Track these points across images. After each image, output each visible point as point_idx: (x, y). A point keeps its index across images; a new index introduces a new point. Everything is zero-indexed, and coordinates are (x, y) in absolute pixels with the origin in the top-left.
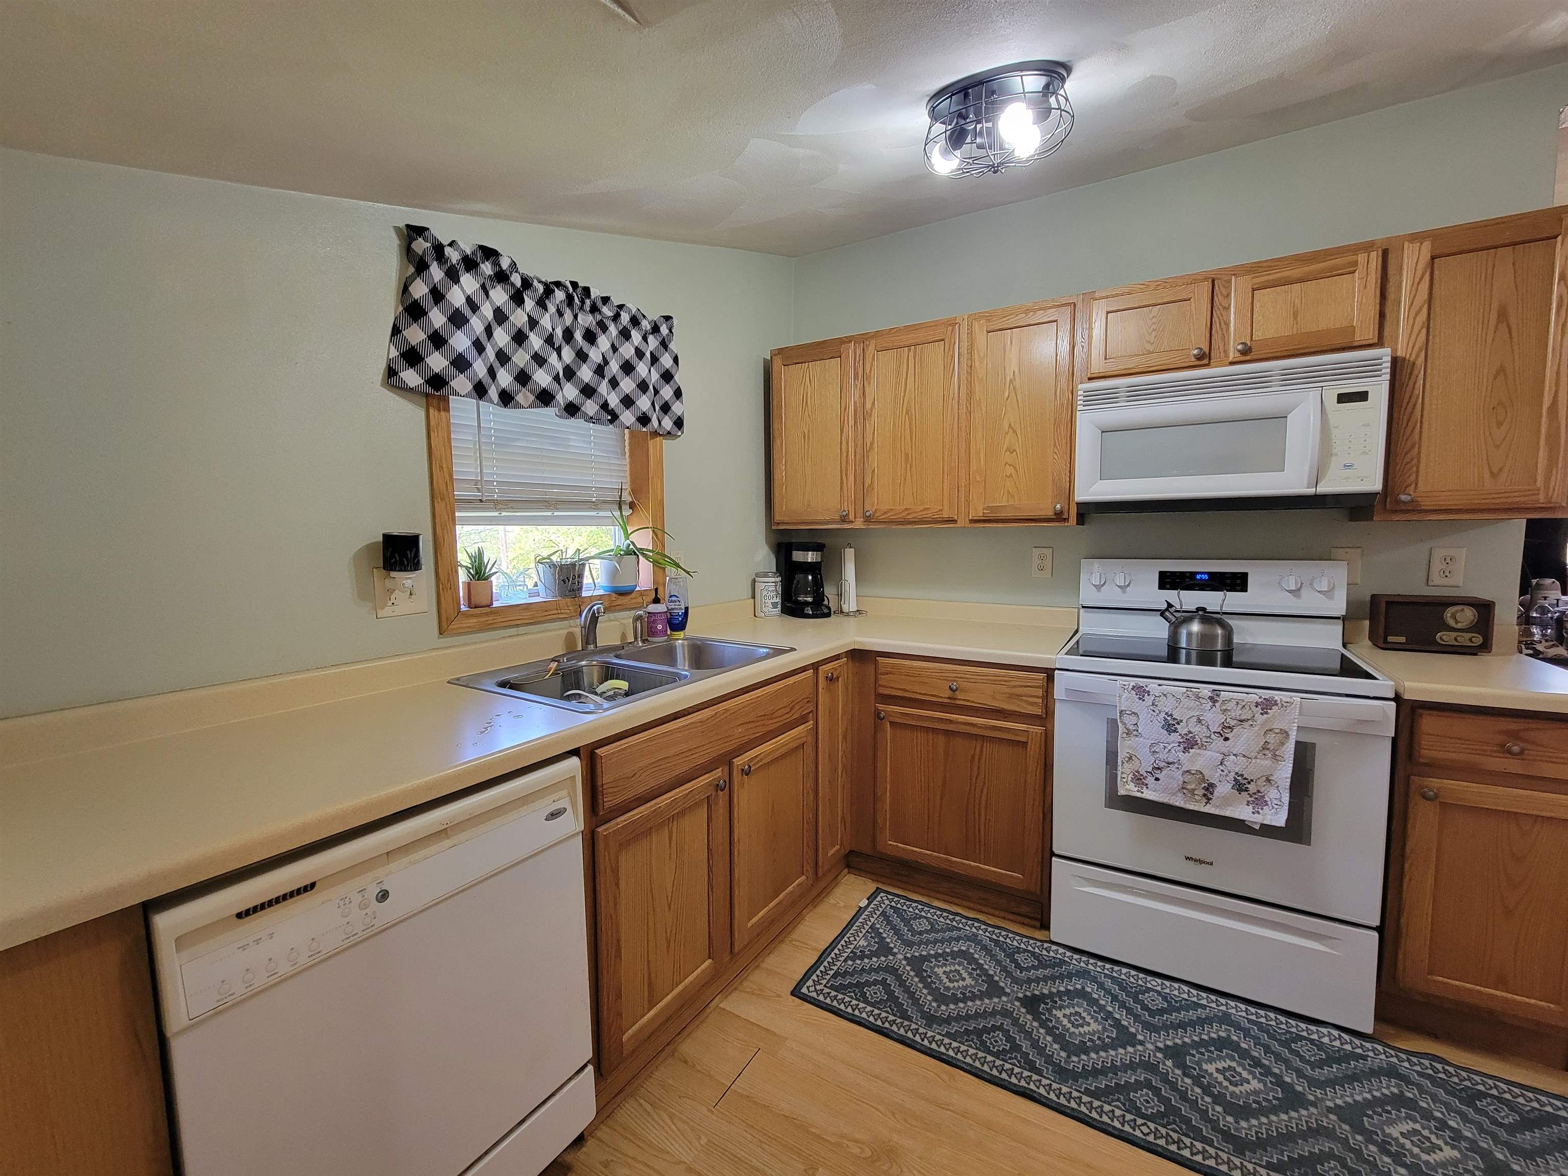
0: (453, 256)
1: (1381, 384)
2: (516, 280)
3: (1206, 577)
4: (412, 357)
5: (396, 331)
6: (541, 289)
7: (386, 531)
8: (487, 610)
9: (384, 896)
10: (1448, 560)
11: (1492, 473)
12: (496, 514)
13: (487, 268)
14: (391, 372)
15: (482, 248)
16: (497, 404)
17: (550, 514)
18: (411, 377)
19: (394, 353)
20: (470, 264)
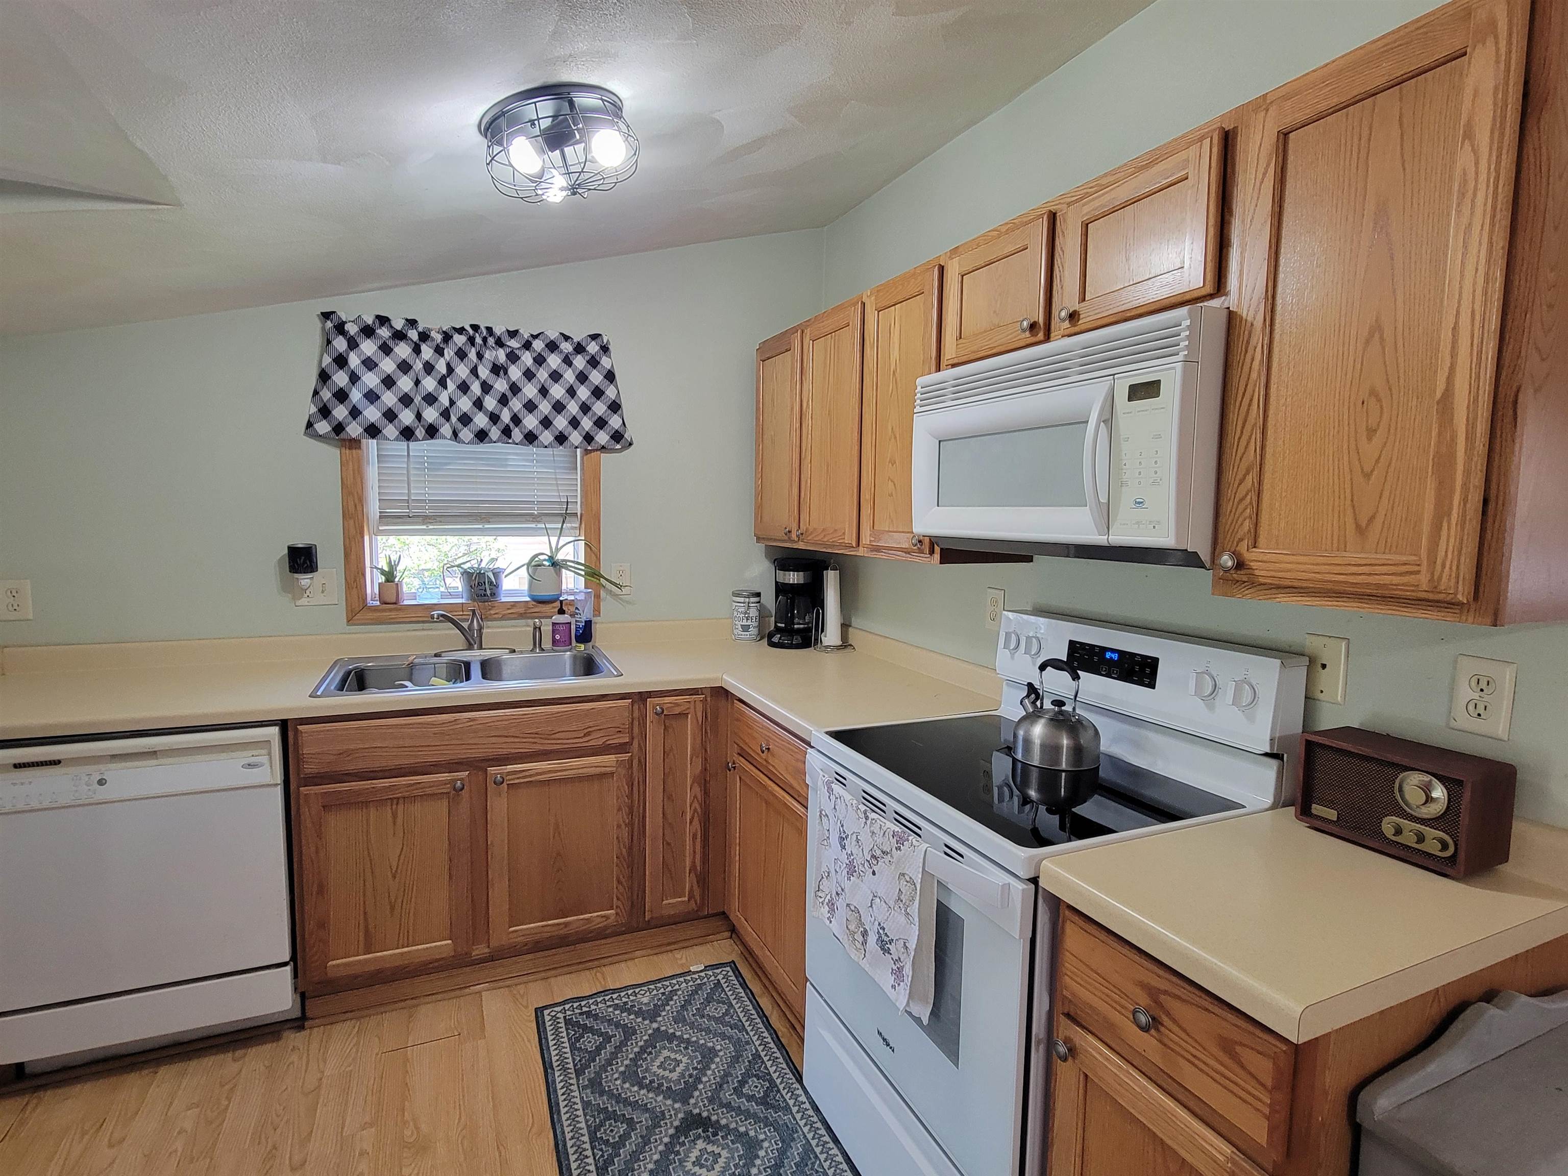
0: (352, 329)
1: (1174, 368)
2: (413, 335)
3: (1115, 657)
4: (325, 412)
5: (316, 393)
6: (439, 338)
7: (290, 543)
8: (394, 606)
9: (101, 782)
10: (1483, 684)
11: (1358, 527)
12: (424, 527)
13: (384, 333)
14: (310, 425)
15: (378, 317)
16: (397, 439)
17: (480, 526)
18: (323, 427)
19: (314, 409)
20: (368, 332)
